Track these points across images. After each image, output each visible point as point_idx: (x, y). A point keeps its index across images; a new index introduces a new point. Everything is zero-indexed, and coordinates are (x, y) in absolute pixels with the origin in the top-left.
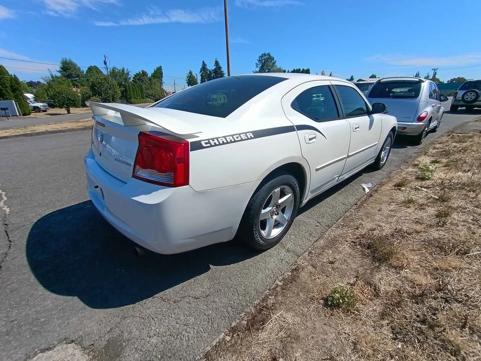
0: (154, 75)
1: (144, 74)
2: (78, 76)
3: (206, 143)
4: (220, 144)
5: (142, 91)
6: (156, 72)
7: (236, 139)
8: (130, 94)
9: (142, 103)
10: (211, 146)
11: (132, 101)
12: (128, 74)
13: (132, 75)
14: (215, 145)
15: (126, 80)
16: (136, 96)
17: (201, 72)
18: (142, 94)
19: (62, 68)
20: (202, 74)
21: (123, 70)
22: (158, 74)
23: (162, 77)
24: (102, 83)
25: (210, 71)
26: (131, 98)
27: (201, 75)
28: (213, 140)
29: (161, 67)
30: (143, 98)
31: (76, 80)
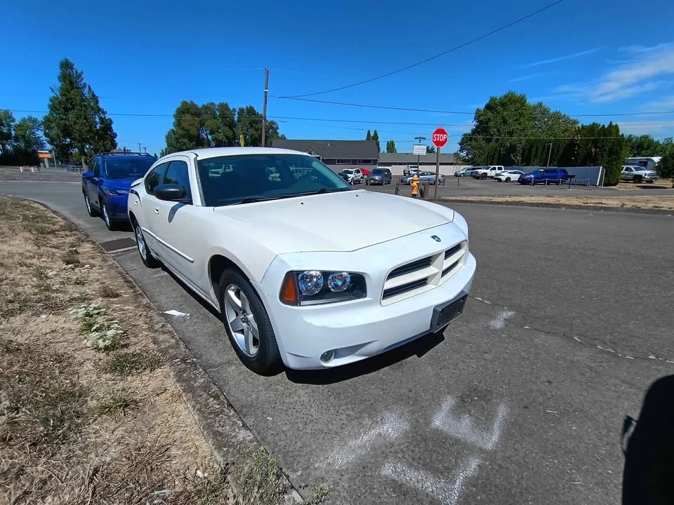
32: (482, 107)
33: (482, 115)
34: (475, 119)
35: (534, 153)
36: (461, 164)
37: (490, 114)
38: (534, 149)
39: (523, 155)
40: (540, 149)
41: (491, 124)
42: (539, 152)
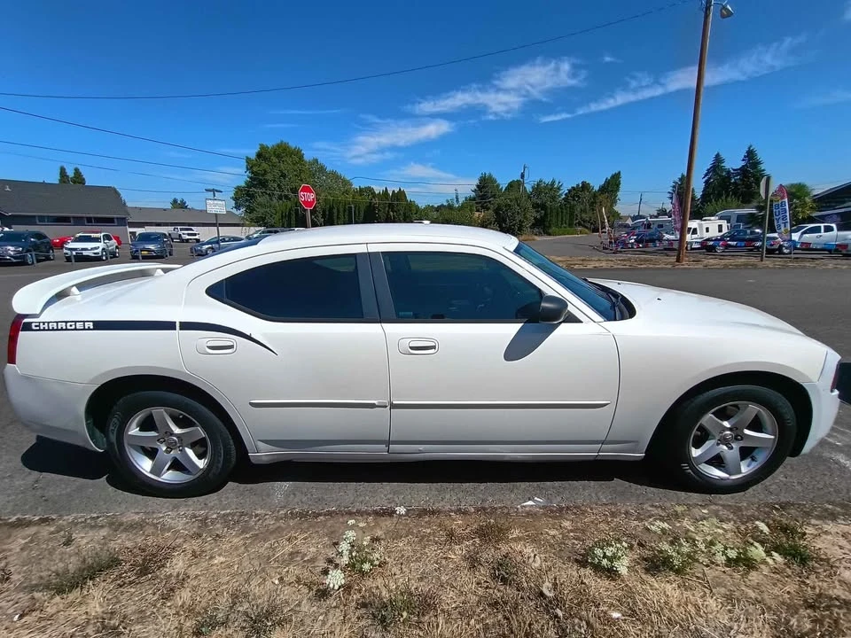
0: (603, 189)
1: (585, 186)
2: (494, 196)
3: (36, 326)
4: (49, 330)
5: (572, 214)
6: (608, 182)
7: (69, 327)
8: (550, 220)
9: (568, 234)
10: (39, 330)
11: (550, 231)
12: (559, 189)
13: (565, 190)
14: (44, 330)
15: (553, 198)
16: (560, 223)
17: (706, 175)
18: (571, 220)
19: (478, 186)
20: (710, 178)
21: (553, 182)
22: (612, 186)
23: (618, 190)
24: (509, 206)
25: (729, 172)
26: (550, 227)
27: (706, 182)
28: (44, 323)
29: (619, 173)
30: (570, 225)
31: (490, 202)
32: (253, 156)
33: (255, 165)
34: (248, 169)
35: (335, 215)
36: (249, 226)
37: (264, 165)
38: (335, 211)
39: (324, 216)
40: (341, 210)
41: (269, 177)
42: (341, 214)
